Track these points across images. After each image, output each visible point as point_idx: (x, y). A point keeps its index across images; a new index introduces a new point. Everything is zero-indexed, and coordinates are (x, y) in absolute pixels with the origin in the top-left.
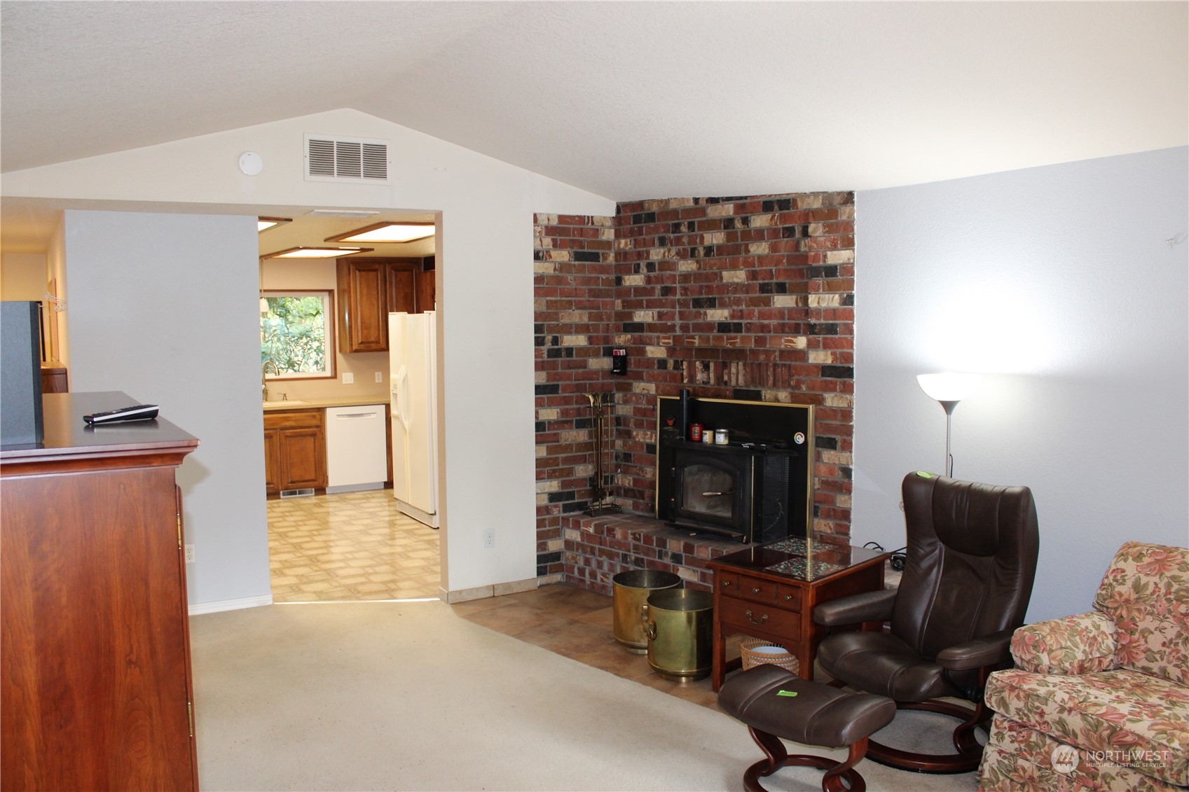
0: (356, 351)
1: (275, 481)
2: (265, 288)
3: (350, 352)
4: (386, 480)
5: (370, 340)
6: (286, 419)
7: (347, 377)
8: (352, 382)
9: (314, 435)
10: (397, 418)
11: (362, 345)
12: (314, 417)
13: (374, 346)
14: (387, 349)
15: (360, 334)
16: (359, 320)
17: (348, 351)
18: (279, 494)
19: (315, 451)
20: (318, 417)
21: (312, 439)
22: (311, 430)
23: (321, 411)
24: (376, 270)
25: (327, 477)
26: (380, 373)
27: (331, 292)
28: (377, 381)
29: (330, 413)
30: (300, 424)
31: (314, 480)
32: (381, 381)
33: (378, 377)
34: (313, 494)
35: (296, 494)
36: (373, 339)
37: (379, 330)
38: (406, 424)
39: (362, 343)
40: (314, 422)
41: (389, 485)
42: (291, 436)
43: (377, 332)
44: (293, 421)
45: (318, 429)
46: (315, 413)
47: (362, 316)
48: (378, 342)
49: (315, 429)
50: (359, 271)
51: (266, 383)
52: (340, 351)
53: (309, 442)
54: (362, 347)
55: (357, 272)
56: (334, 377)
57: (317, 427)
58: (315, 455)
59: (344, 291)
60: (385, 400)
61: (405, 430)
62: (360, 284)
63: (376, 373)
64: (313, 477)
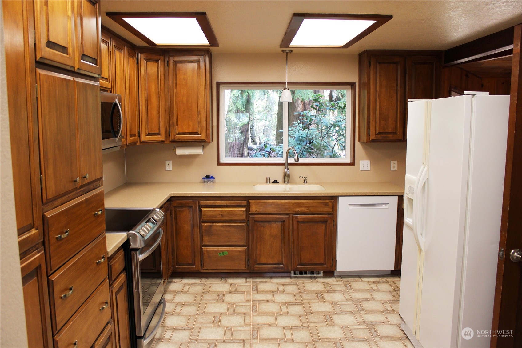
0: (373, 141)
1: (285, 263)
2: (288, 81)
3: (367, 142)
4: (393, 269)
5: (387, 131)
6: (299, 205)
7: (364, 164)
8: (369, 169)
9: (325, 221)
10: (411, 228)
11: (379, 136)
12: (326, 204)
13: (390, 137)
14: (404, 139)
15: (377, 124)
16: (378, 112)
17: (365, 141)
18: (290, 272)
19: (325, 237)
20: (330, 205)
21: (323, 225)
22: (323, 216)
23: (334, 199)
24: (395, 63)
25: (336, 261)
26: (396, 162)
27: (353, 85)
28: (392, 169)
29: (342, 202)
30: (312, 210)
31: (323, 264)
32: (396, 169)
33: (394, 166)
34: (322, 275)
35: (306, 274)
36: (390, 130)
37: (396, 123)
38: (423, 241)
39: (379, 133)
40: (326, 210)
41: (396, 272)
42: (303, 222)
43: (394, 123)
44: (306, 207)
45: (330, 217)
46: (327, 201)
47: (380, 107)
48: (395, 133)
49: (326, 216)
50: (379, 63)
51: (289, 167)
52: (359, 141)
53: (321, 229)
54: (379, 137)
55: (378, 65)
56: (353, 163)
57: (329, 214)
58: (325, 241)
59: (364, 84)
60: (397, 191)
61: (420, 250)
62: (380, 76)
63: (392, 162)
64: (322, 261)
